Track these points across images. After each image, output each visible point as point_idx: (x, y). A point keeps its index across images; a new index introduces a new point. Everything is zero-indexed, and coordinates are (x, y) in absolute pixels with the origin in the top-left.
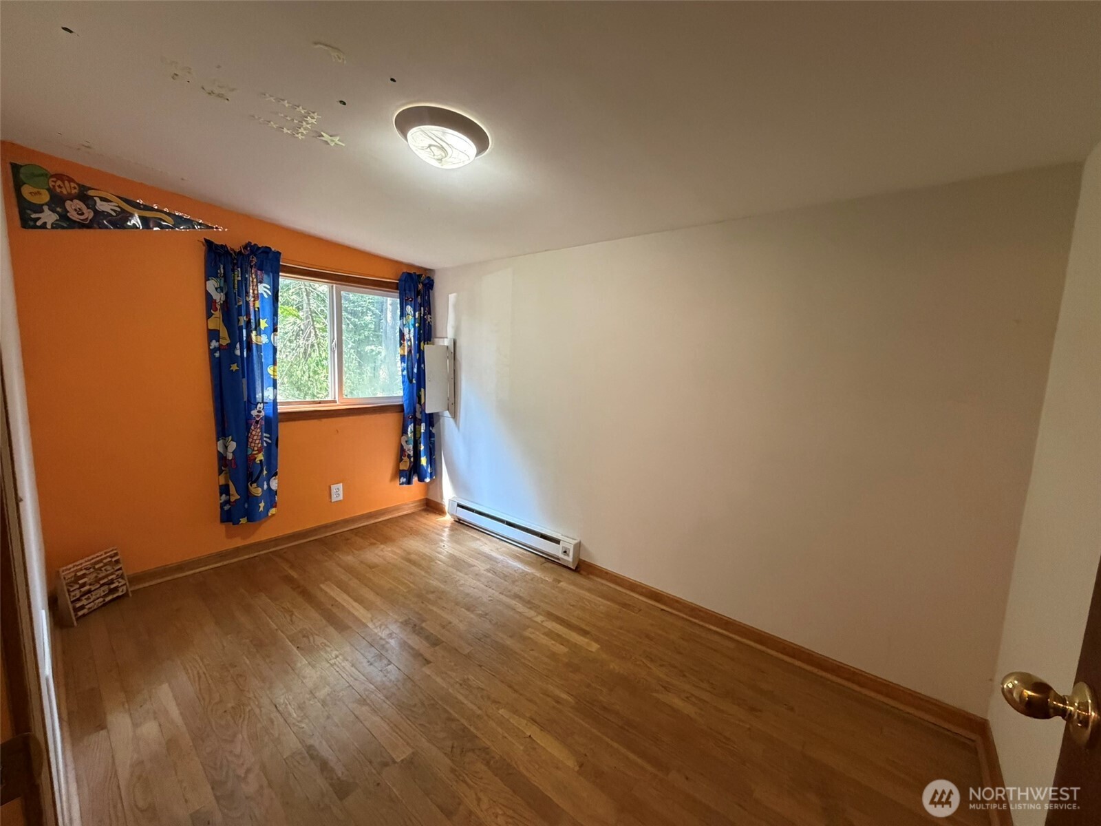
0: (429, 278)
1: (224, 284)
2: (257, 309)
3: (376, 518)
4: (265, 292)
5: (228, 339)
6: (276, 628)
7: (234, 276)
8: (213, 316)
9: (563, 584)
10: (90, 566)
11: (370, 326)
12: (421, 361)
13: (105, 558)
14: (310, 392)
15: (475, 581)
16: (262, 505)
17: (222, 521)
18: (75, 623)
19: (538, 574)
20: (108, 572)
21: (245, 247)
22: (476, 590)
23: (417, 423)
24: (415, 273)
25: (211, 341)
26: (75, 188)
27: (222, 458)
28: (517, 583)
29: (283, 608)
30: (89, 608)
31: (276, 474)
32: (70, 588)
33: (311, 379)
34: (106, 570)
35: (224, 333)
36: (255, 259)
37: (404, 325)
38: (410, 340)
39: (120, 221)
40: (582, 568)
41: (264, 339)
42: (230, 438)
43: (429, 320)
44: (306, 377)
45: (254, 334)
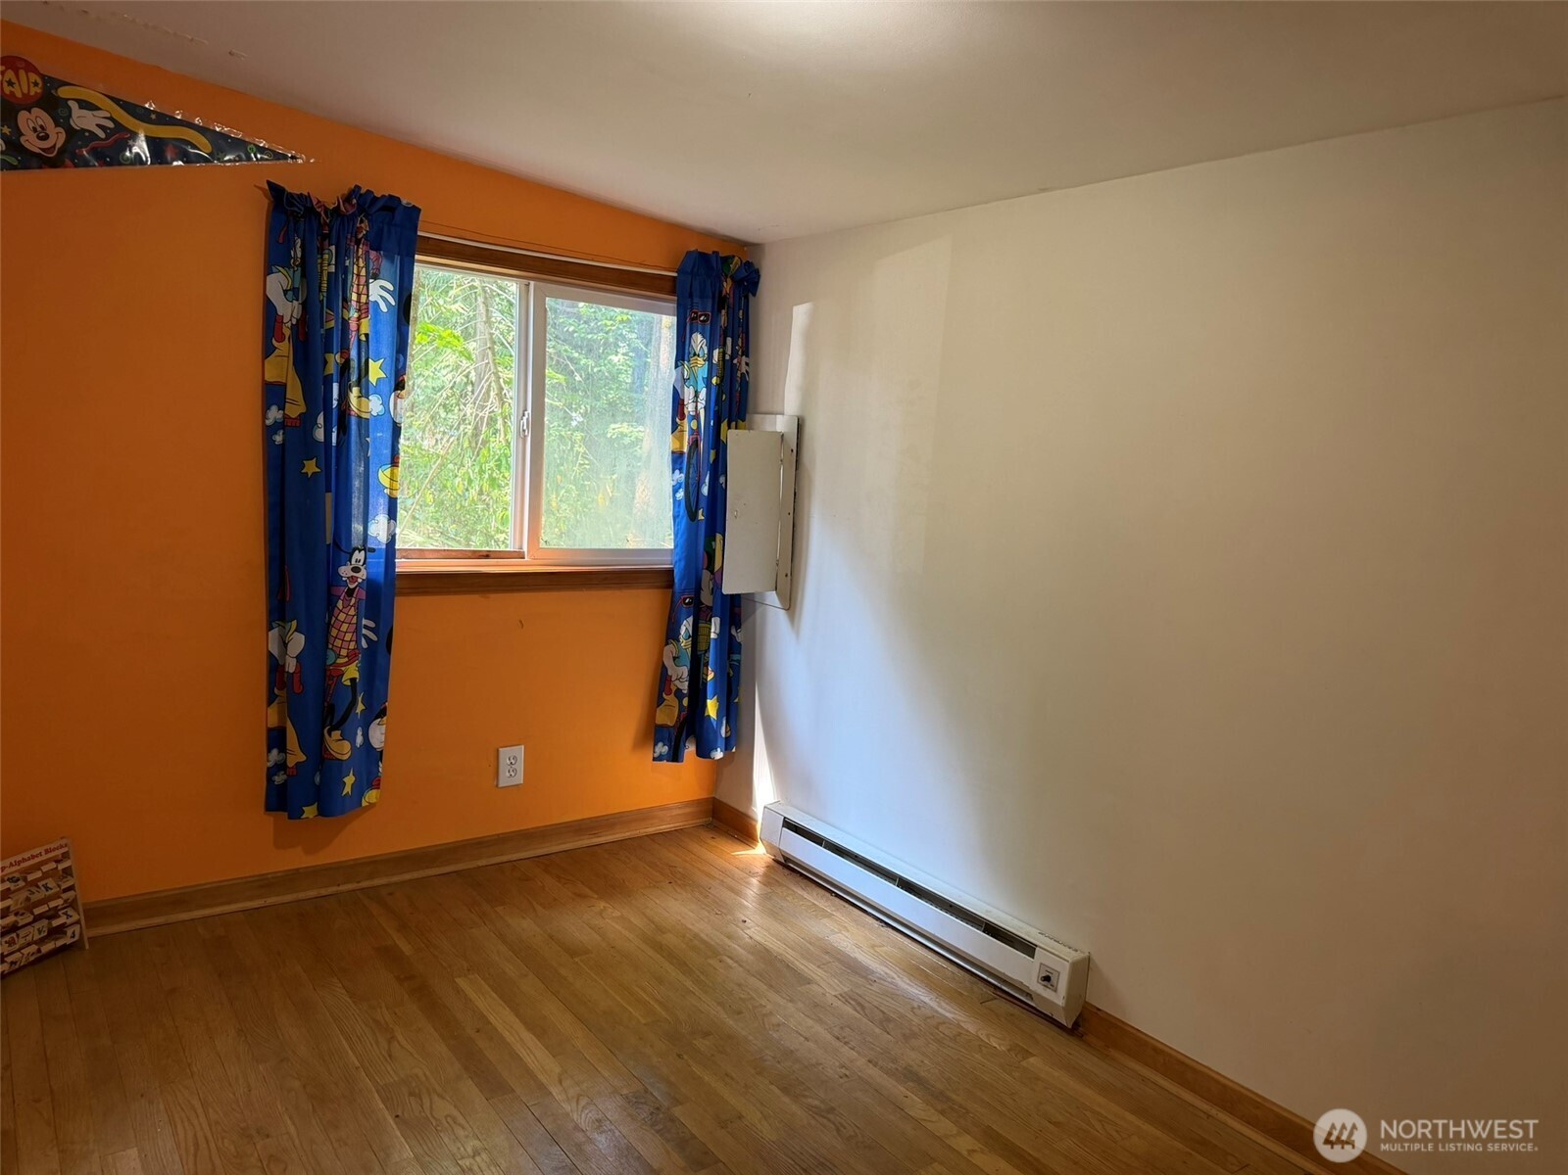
0: (748, 265)
1: (302, 281)
2: (363, 338)
3: (596, 835)
4: (383, 298)
5: (301, 402)
6: (357, 1064)
7: (322, 263)
8: (276, 352)
9: (1036, 1063)
10: (18, 875)
11: (622, 377)
12: (719, 468)
13: (46, 862)
14: (479, 527)
15: (810, 1022)
16: (350, 780)
17: (270, 807)
19: (970, 1025)
20: (50, 892)
21: (347, 199)
22: (811, 1045)
23: (701, 615)
24: (716, 253)
25: (269, 408)
27: (275, 667)
28: (914, 1042)
29: (376, 1022)
31: (382, 713)
33: (484, 497)
34: (46, 888)
35: (295, 391)
36: (365, 226)
37: (685, 380)
38: (696, 417)
39: (110, 150)
40: (1089, 1026)
41: (374, 405)
42: (294, 623)
43: (744, 368)
44: (473, 493)
45: (354, 394)
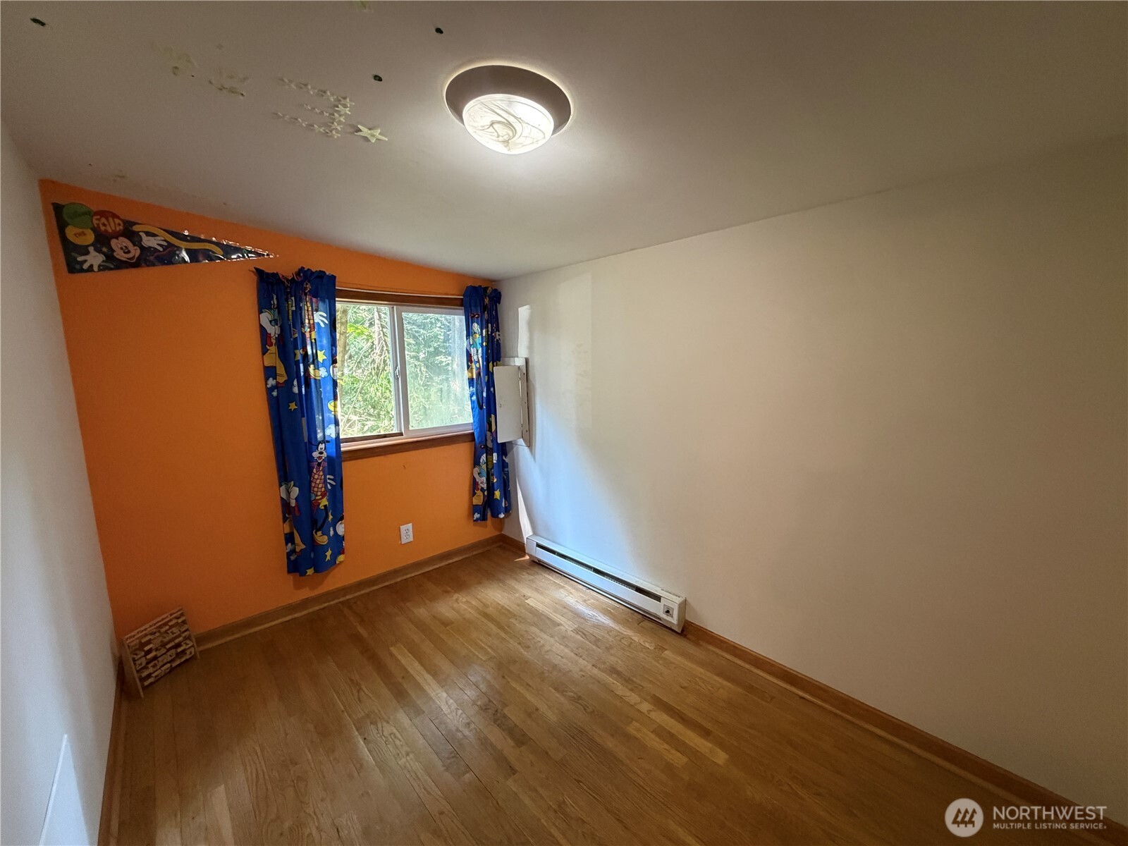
0: (496, 290)
1: (278, 316)
2: (313, 341)
3: (449, 559)
4: (322, 321)
5: (285, 375)
6: (343, 708)
7: (288, 306)
8: (269, 351)
9: (668, 654)
10: (154, 630)
12: (490, 383)
13: (171, 620)
15: (562, 647)
16: (329, 553)
17: (290, 571)
18: (142, 694)
19: (636, 638)
20: (175, 635)
21: (298, 274)
22: (564, 660)
23: (489, 452)
24: (480, 286)
25: (268, 379)
26: (119, 225)
27: (285, 504)
28: (612, 652)
29: (350, 679)
30: (156, 676)
31: (342, 518)
32: (135, 656)
34: (173, 633)
35: (281, 369)
36: (309, 286)
37: (471, 345)
38: (478, 362)
39: (167, 257)
40: (689, 631)
41: (323, 372)
42: (292, 483)
43: (498, 337)
45: (311, 368)
